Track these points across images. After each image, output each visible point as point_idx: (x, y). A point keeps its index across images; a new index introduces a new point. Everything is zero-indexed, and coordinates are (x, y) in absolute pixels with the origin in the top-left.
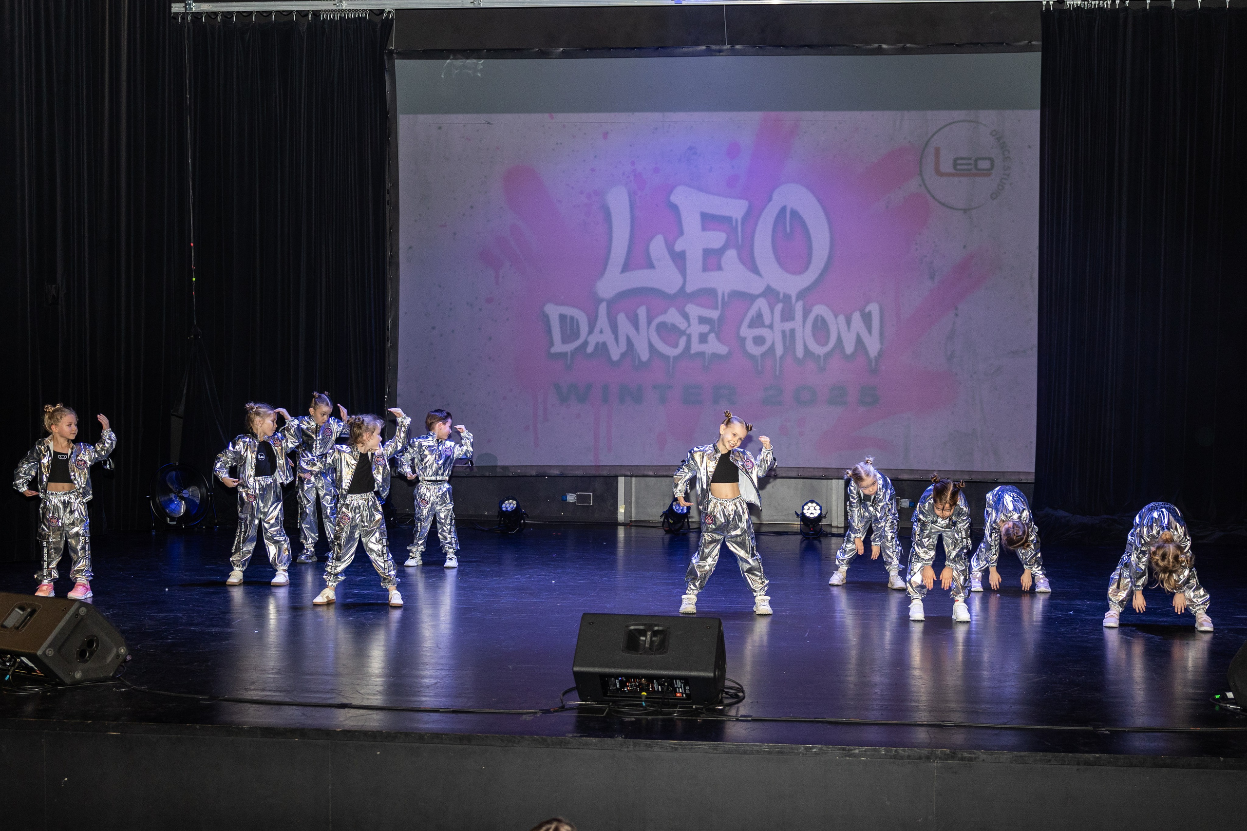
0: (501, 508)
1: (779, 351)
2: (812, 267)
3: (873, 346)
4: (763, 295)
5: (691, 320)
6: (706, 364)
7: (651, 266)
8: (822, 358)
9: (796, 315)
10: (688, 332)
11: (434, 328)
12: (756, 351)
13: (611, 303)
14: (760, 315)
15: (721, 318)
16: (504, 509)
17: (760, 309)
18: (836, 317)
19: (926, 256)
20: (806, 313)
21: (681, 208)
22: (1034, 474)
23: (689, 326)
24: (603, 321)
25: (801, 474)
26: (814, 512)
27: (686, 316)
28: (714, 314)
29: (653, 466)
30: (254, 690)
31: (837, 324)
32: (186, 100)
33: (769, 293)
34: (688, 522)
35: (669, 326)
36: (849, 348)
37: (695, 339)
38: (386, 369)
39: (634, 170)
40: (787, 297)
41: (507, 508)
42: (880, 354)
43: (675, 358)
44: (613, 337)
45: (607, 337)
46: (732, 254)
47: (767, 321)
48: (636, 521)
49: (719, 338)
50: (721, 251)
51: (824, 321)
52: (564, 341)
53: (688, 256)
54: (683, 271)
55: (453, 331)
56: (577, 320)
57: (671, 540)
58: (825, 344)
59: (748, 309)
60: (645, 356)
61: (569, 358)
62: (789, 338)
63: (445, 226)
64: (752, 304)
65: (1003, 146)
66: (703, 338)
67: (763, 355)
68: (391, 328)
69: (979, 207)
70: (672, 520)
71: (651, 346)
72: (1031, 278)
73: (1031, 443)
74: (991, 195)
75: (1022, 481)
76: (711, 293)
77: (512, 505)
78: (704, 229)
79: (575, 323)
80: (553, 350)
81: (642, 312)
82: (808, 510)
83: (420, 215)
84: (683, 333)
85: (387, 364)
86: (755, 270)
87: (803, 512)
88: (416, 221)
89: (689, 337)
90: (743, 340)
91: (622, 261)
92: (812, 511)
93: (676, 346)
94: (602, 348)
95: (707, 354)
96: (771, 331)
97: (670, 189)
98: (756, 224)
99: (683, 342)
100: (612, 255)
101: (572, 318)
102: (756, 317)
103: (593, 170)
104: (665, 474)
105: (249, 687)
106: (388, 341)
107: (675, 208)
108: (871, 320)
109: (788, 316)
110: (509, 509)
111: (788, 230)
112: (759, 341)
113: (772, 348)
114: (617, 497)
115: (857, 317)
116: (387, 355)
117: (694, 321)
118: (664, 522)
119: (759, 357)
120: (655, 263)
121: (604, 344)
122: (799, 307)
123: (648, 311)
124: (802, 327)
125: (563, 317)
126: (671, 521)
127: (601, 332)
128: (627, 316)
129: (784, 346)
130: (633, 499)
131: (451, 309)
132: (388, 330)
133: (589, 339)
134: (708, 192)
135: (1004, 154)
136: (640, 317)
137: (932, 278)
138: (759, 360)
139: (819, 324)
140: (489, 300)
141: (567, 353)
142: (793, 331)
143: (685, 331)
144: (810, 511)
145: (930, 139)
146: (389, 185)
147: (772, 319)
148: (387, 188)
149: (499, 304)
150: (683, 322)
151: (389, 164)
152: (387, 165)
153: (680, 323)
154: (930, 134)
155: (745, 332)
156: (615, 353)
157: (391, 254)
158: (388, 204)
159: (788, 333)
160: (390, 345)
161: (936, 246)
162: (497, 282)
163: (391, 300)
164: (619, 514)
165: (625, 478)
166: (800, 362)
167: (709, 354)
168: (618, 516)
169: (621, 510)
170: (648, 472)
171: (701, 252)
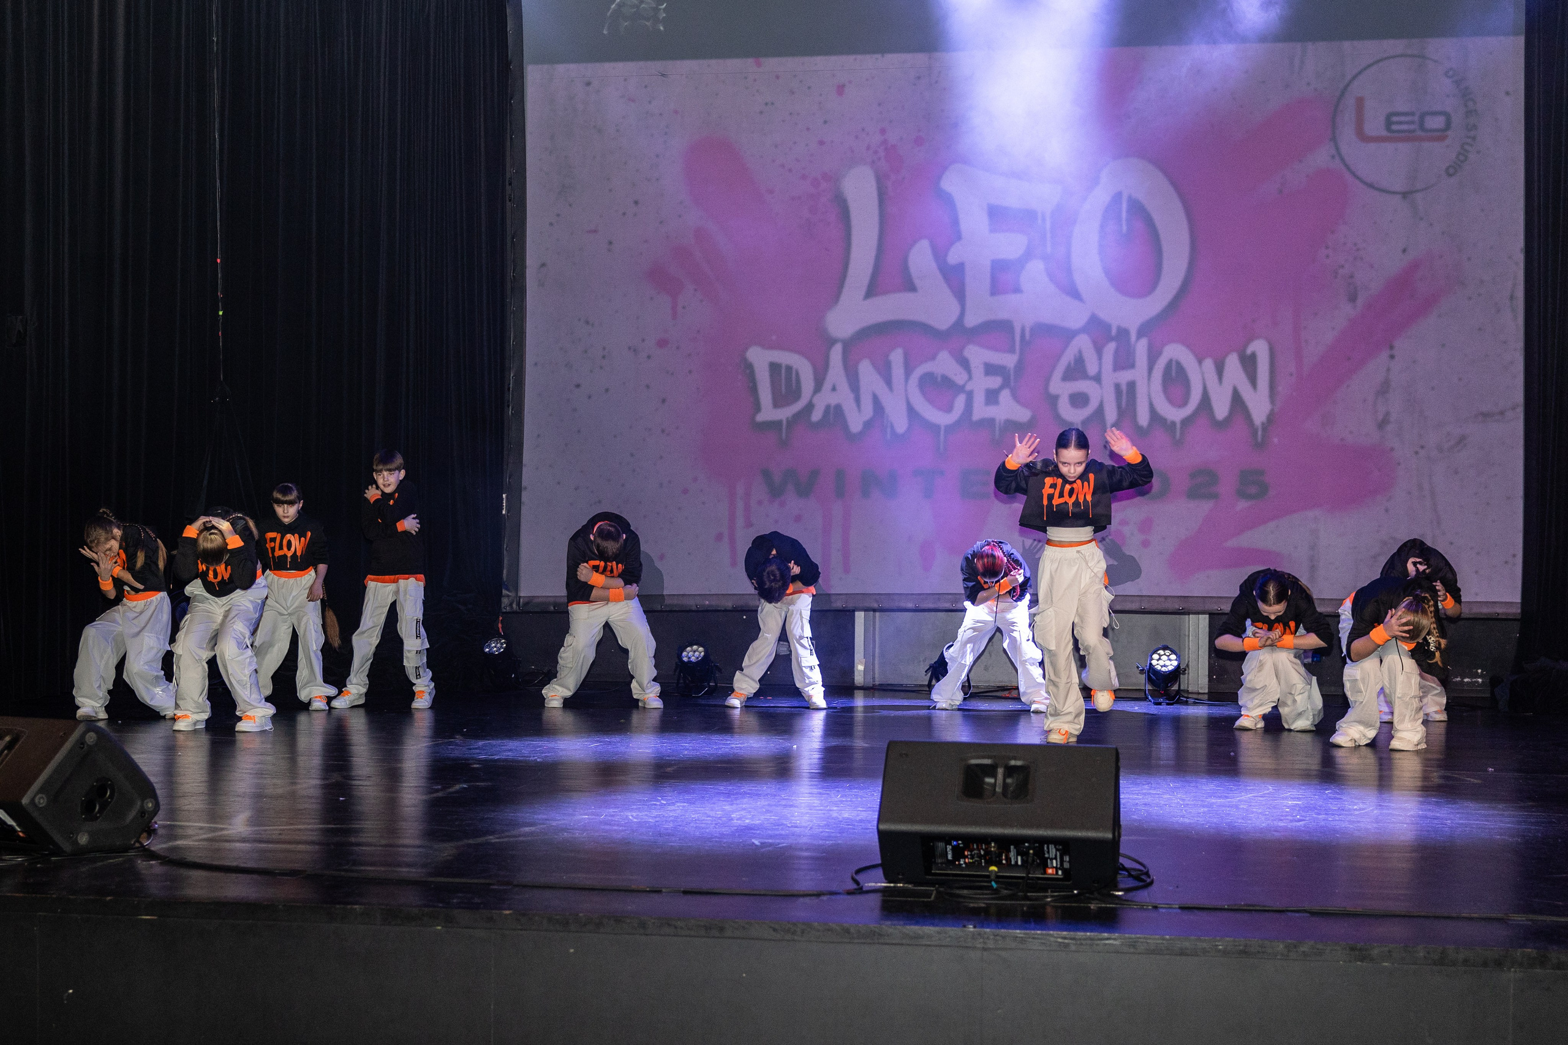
0: (680, 656)
1: (1112, 413)
2: (1161, 285)
3: (1259, 406)
4: (1083, 330)
5: (974, 371)
6: (998, 437)
7: (911, 287)
8: (1178, 426)
9: (1137, 360)
10: (968, 388)
11: (578, 386)
12: (1074, 414)
13: (849, 345)
14: (1080, 361)
15: (1020, 366)
16: (685, 659)
17: (1080, 352)
18: (1200, 362)
19: (1342, 267)
20: (1153, 357)
21: (958, 199)
22: (1519, 605)
23: (970, 378)
24: (836, 372)
25: (1145, 605)
26: (1168, 663)
27: (965, 364)
28: (1009, 360)
29: (914, 594)
31: (1203, 374)
33: (1095, 327)
35: (939, 379)
36: (1221, 410)
37: (979, 398)
39: (885, 142)
40: (1123, 333)
41: (689, 658)
42: (1271, 418)
43: (949, 429)
44: (852, 396)
45: (843, 397)
46: (1036, 267)
47: (1092, 369)
48: (881, 684)
49: (1015, 397)
50: (1019, 264)
51: (1181, 369)
52: (779, 401)
53: (968, 271)
54: (960, 294)
55: (607, 390)
56: (797, 373)
58: (1184, 403)
59: (1062, 352)
60: (900, 425)
61: (784, 431)
62: (1127, 396)
63: (595, 231)
64: (1068, 344)
65: (1465, 94)
66: (992, 397)
68: (513, 387)
69: (1426, 189)
71: (911, 411)
72: (1512, 298)
73: (1514, 556)
74: (1447, 169)
75: (1499, 617)
76: (1003, 327)
77: (697, 654)
78: (993, 230)
79: (794, 377)
81: (897, 357)
82: (1158, 661)
83: (558, 215)
84: (961, 389)
86: (1073, 293)
87: (1151, 664)
88: (551, 224)
89: (970, 396)
90: (1054, 400)
91: (865, 280)
92: (1165, 662)
93: (949, 409)
94: (835, 414)
95: (997, 421)
96: (1097, 386)
97: (939, 171)
99: (960, 402)
100: (852, 271)
101: (789, 369)
102: (1075, 364)
103: (821, 143)
104: (931, 606)
106: (508, 406)
107: (948, 200)
108: (1254, 365)
109: (1124, 362)
110: (693, 659)
111: (1124, 229)
112: (1079, 400)
113: (1100, 411)
114: (854, 646)
115: (1233, 362)
116: (507, 427)
117: (978, 371)
120: (917, 282)
121: (838, 408)
122: (1141, 348)
123: (907, 356)
124: (1146, 381)
125: (774, 368)
127: (834, 389)
128: (875, 366)
129: (1119, 407)
130: (878, 650)
131: (604, 357)
132: (509, 389)
133: (815, 400)
135: (1466, 106)
136: (894, 364)
137: (1353, 299)
139: (1174, 374)
140: (662, 343)
141: (780, 422)
142: (1132, 385)
143: (963, 386)
144: (1161, 663)
145: (1348, 85)
146: (510, 171)
147: (1100, 368)
148: (508, 175)
149: (678, 348)
150: (961, 374)
151: (511, 138)
152: (509, 140)
153: (956, 375)
154: (1349, 77)
155: (1060, 388)
156: (856, 422)
157: (513, 275)
158: (510, 200)
159: (1124, 388)
160: (512, 413)
161: (1358, 250)
162: (674, 315)
163: (513, 344)
164: (856, 674)
165: (867, 612)
166: (1142, 433)
167: (1000, 421)
168: (854, 675)
169: (860, 667)
170: (906, 603)
171: (987, 267)
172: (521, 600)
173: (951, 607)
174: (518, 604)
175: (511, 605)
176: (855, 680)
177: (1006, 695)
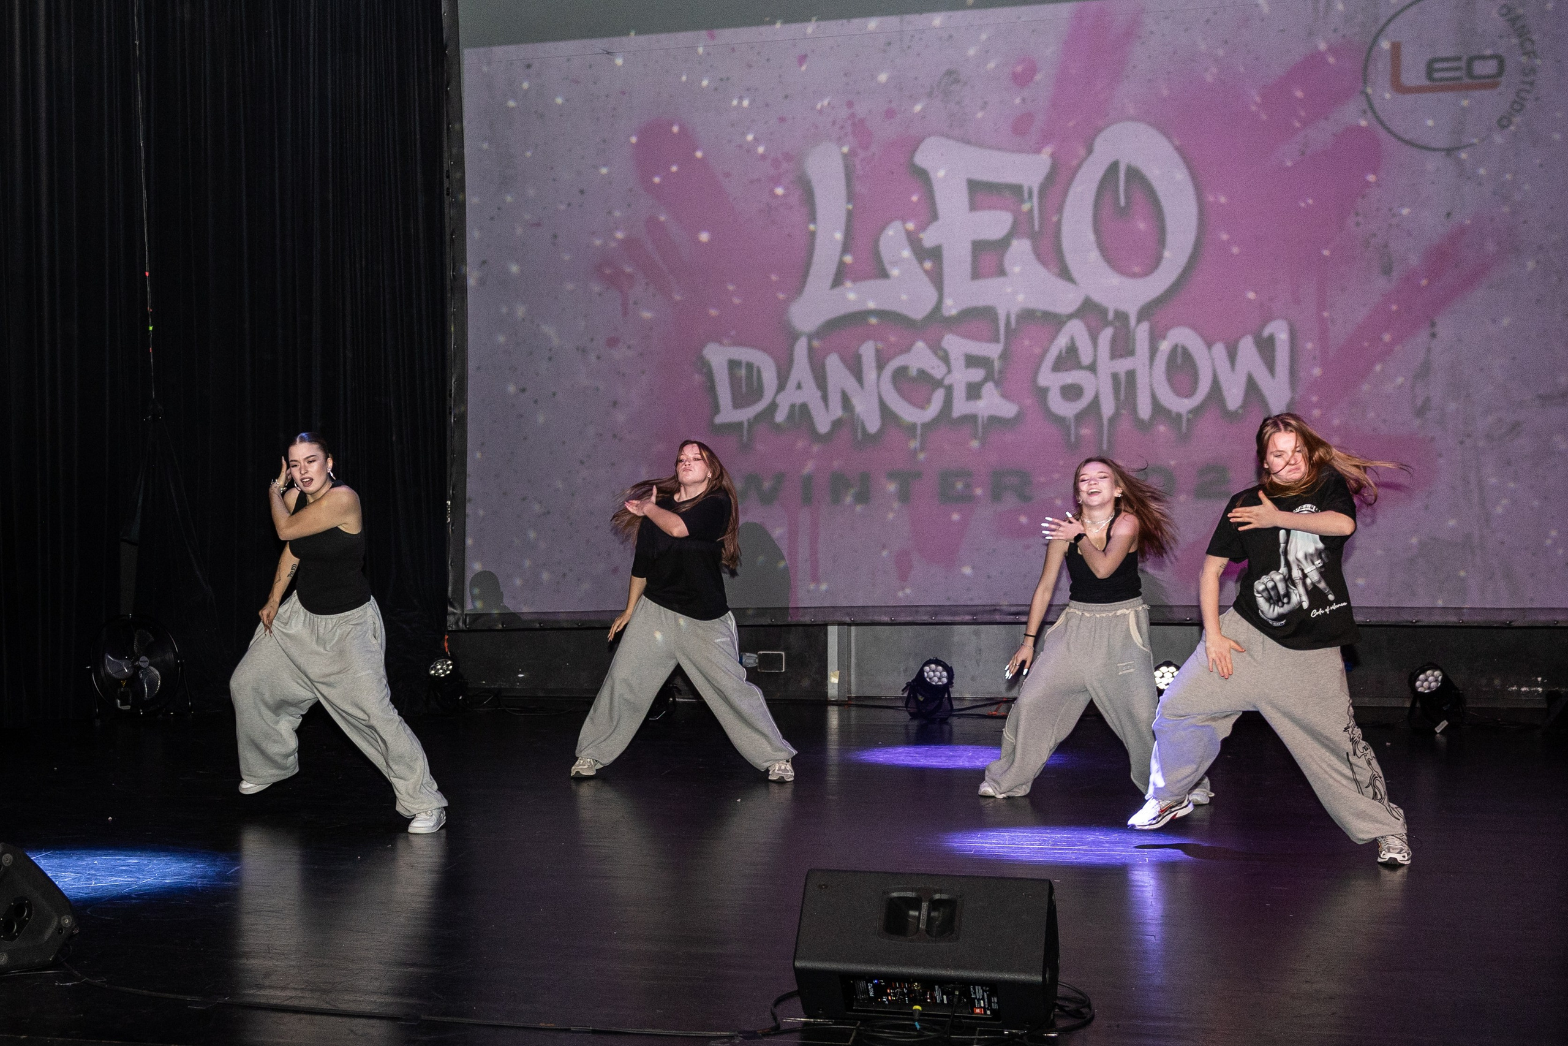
1: (1108, 408)
2: (1164, 264)
3: (1277, 394)
4: (1078, 314)
5: (953, 363)
6: (980, 434)
7: (882, 274)
8: (1185, 419)
9: (1137, 347)
10: (947, 382)
11: (523, 390)
12: (1066, 409)
13: (814, 339)
14: (1072, 349)
15: (1004, 356)
17: (1072, 340)
18: (1209, 347)
19: (1375, 235)
20: (1155, 343)
21: (933, 173)
23: (949, 371)
24: (801, 369)
27: (943, 355)
28: (992, 351)
29: (889, 607)
30: (270, 987)
31: (1212, 359)
32: (135, 50)
33: (1089, 310)
34: (950, 698)
35: (915, 373)
36: (1234, 400)
37: (959, 393)
38: (449, 459)
39: (852, 116)
40: (1121, 317)
43: (926, 426)
44: (819, 394)
45: (809, 394)
46: (1021, 247)
47: (1086, 360)
48: (858, 699)
49: (1000, 390)
50: (1003, 244)
51: (1187, 355)
52: (739, 401)
53: (947, 254)
54: (937, 278)
56: (758, 368)
57: (922, 730)
58: (1190, 393)
59: (1053, 338)
60: (873, 424)
61: (745, 432)
62: (1125, 386)
64: (1058, 331)
66: (974, 391)
67: (1080, 417)
68: (455, 393)
70: (923, 696)
71: (884, 409)
76: (986, 314)
78: (974, 206)
79: (755, 373)
80: (719, 419)
81: (868, 351)
82: (1161, 678)
83: (499, 209)
84: (938, 384)
85: (449, 451)
86: (1065, 274)
88: (492, 218)
89: (949, 390)
90: (1043, 392)
91: (832, 268)
93: (926, 407)
94: (801, 414)
95: (980, 419)
96: (1092, 376)
97: (914, 144)
98: (1065, 193)
99: (939, 396)
100: (816, 258)
101: (750, 366)
102: (1066, 353)
103: (782, 120)
104: (909, 619)
105: (261, 982)
106: (451, 413)
107: (923, 175)
108: (1273, 350)
109: (1122, 349)
111: (1122, 202)
112: (1071, 393)
113: (1095, 404)
114: (827, 658)
115: (1247, 346)
116: (448, 433)
117: (958, 361)
118: (908, 699)
119: (1072, 421)
120: (889, 268)
121: (804, 407)
122: (1142, 333)
123: (879, 348)
124: (1147, 369)
125: (734, 365)
126: (921, 698)
127: (799, 387)
128: (843, 360)
129: (1117, 400)
130: (853, 661)
131: (550, 359)
132: (451, 395)
133: (779, 400)
134: (981, 145)
136: (864, 358)
137: (1387, 272)
138: (1073, 427)
139: (1179, 360)
140: (612, 342)
141: (741, 423)
142: (1131, 375)
143: (943, 379)
147: (1095, 355)
149: (629, 347)
150: (939, 366)
153: (933, 368)
154: (1383, 21)
155: (1047, 378)
156: (823, 422)
157: (453, 274)
159: (1123, 377)
160: (454, 420)
161: (1393, 216)
162: (625, 312)
163: (454, 349)
164: (829, 687)
165: (840, 627)
166: (1143, 426)
167: (983, 417)
168: (827, 688)
169: (834, 679)
170: (881, 615)
171: (968, 247)
172: (468, 618)
173: (930, 621)
174: (465, 621)
175: (457, 623)
176: (829, 694)
177: (993, 713)
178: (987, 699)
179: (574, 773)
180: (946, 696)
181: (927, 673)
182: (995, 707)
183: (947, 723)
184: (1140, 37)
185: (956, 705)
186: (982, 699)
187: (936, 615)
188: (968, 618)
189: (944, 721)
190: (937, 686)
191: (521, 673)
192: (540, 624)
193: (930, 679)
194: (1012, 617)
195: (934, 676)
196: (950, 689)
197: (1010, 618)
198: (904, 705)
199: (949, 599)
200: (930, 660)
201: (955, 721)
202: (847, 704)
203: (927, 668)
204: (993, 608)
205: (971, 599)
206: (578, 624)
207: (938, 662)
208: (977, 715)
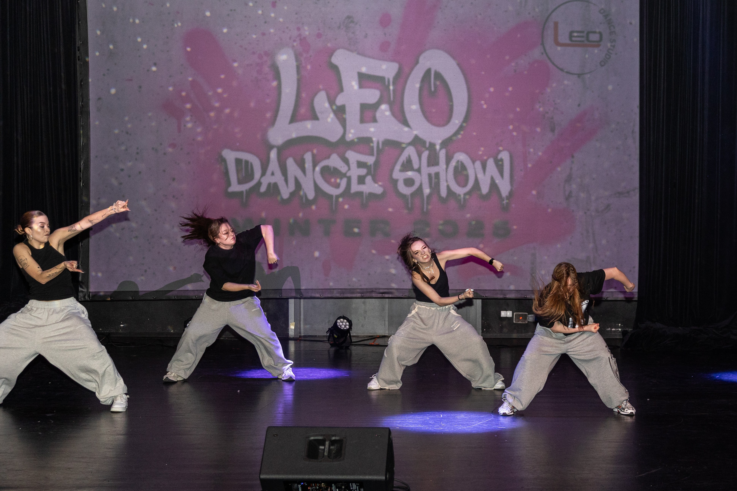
1: (427, 191)
2: (453, 121)
3: (505, 187)
4: (412, 144)
5: (351, 165)
6: (364, 202)
7: (316, 118)
8: (462, 197)
9: (440, 161)
10: (348, 174)
12: (406, 191)
13: (282, 150)
14: (409, 161)
15: (376, 163)
17: (409, 156)
19: (547, 113)
20: (449, 159)
21: (341, 69)
22: (636, 294)
23: (349, 169)
24: (274, 165)
27: (346, 161)
28: (370, 160)
29: (319, 289)
31: (475, 169)
33: (417, 142)
35: (332, 170)
36: (485, 189)
37: (354, 181)
38: (79, 207)
39: (300, 35)
40: (432, 145)
42: (511, 194)
43: (338, 197)
44: (283, 178)
45: (278, 178)
46: (385, 108)
47: (416, 166)
48: (304, 336)
49: (375, 181)
50: (375, 106)
51: (464, 166)
52: (241, 181)
53: (347, 109)
54: (343, 122)
56: (251, 164)
57: (336, 352)
58: (465, 185)
59: (399, 156)
60: (311, 195)
61: (244, 197)
62: (435, 180)
63: (131, 80)
64: (403, 151)
66: (361, 180)
67: (413, 195)
68: (83, 171)
70: (337, 335)
71: (317, 188)
72: (633, 131)
73: (634, 267)
76: (367, 141)
78: (361, 86)
79: (249, 167)
80: (231, 189)
81: (308, 157)
83: (108, 70)
84: (344, 175)
86: (405, 122)
88: (104, 75)
89: (349, 179)
90: (395, 182)
91: (290, 112)
93: (337, 186)
94: (274, 188)
96: (419, 175)
97: (331, 53)
98: (406, 83)
99: (344, 183)
100: (281, 108)
101: (247, 162)
102: (407, 162)
103: (264, 34)
104: (329, 295)
106: (80, 181)
107: (335, 69)
108: (502, 165)
109: (433, 161)
111: (433, 89)
112: (409, 182)
113: (420, 188)
114: (288, 315)
115: (491, 163)
117: (353, 166)
118: (329, 336)
119: (409, 197)
120: (319, 115)
121: (275, 185)
122: (442, 155)
123: (314, 156)
124: (445, 171)
125: (238, 161)
126: (336, 336)
127: (273, 174)
128: (296, 161)
129: (431, 187)
130: (302, 317)
131: (137, 153)
132: (80, 171)
133: (262, 181)
134: (364, 56)
136: (306, 161)
137: (553, 130)
138: (410, 199)
139: (460, 169)
140: (173, 146)
141: (242, 192)
142: (437, 175)
143: (346, 174)
146: (78, 43)
147: (420, 164)
148: (77, 45)
149: (181, 149)
150: (344, 167)
151: (79, 24)
152: (77, 25)
153: (341, 167)
154: (550, 11)
155: (398, 174)
156: (285, 193)
157: (82, 104)
158: (79, 60)
159: (433, 176)
160: (83, 185)
161: (556, 104)
162: (179, 131)
163: (82, 144)
164: (290, 331)
165: (295, 299)
166: (444, 201)
167: (366, 193)
168: (289, 332)
169: (292, 327)
170: (315, 294)
171: (358, 107)
172: (91, 294)
173: (340, 296)
174: (89, 296)
175: (84, 297)
176: (289, 334)
177: (372, 343)
178: (370, 336)
179: (165, 378)
180: (349, 335)
181: (339, 323)
182: (373, 340)
183: (349, 349)
184: (440, 8)
185: (354, 340)
186: (367, 336)
187: (343, 293)
188: (359, 295)
189: (347, 348)
190: (343, 330)
191: (122, 324)
192: (132, 298)
193: (340, 326)
194: (381, 295)
195: (343, 325)
196: (350, 331)
197: (380, 295)
198: (327, 340)
199: (349, 285)
200: (340, 316)
201: (353, 348)
202: (299, 340)
203: (339, 321)
204: (371, 290)
205: (361, 286)
206: (154, 298)
207: (344, 318)
208: (365, 344)
